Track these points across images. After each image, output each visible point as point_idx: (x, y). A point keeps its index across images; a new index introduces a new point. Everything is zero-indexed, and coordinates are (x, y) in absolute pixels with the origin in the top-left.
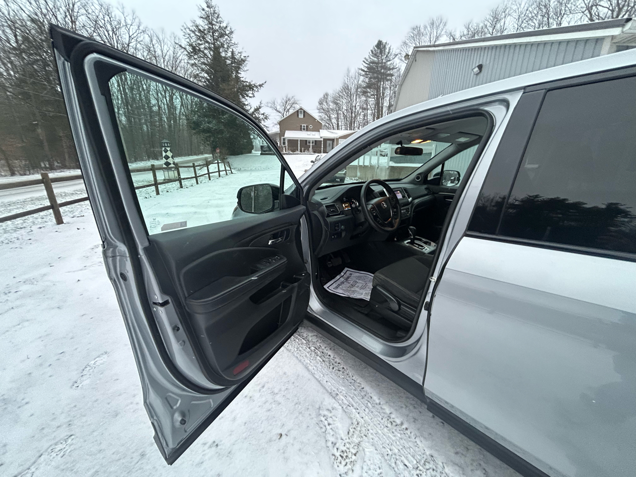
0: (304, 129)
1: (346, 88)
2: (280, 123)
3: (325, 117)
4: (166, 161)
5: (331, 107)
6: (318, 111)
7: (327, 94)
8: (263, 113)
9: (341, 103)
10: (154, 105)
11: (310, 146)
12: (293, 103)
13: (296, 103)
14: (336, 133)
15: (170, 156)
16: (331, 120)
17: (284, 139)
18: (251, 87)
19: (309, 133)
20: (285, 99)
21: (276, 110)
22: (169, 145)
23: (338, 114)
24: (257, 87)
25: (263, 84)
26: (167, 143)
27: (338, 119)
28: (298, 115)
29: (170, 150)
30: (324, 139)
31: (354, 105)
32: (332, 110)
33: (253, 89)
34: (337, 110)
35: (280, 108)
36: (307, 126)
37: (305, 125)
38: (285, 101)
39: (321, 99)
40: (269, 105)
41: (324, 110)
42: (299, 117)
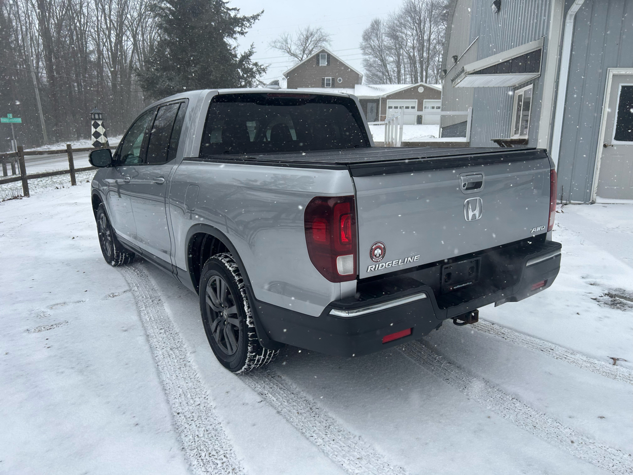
0: (328, 85)
1: (412, 11)
3: (375, 61)
4: (95, 140)
5: (385, 43)
6: (362, 52)
7: (377, 23)
8: (254, 62)
9: (404, 36)
10: (92, 52)
12: (320, 40)
13: (324, 40)
14: (382, 90)
15: (102, 134)
16: (385, 66)
18: (238, 21)
20: (305, 33)
21: (289, 52)
22: (101, 117)
23: (399, 55)
24: (248, 20)
25: (258, 15)
26: (99, 114)
27: (398, 64)
28: (318, 63)
29: (103, 125)
31: (426, 38)
32: (389, 49)
33: (243, 24)
34: (396, 48)
35: (296, 49)
36: (333, 80)
37: (331, 78)
38: (305, 36)
39: (367, 30)
40: (273, 45)
41: (373, 50)
42: (320, 65)
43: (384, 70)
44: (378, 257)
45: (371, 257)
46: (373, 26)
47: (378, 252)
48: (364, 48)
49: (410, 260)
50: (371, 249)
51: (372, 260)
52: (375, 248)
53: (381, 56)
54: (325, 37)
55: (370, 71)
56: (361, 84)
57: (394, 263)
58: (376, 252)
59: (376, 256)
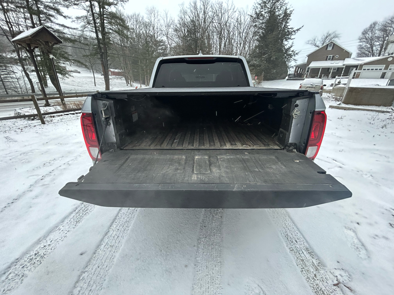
0: (329, 59)
2: (309, 56)
3: (366, 46)
5: (376, 35)
6: (359, 41)
7: (375, 24)
8: (292, 50)
11: (330, 72)
13: (337, 37)
14: (362, 60)
16: (372, 48)
17: (309, 68)
19: (333, 62)
21: (315, 45)
24: (295, 32)
28: (327, 48)
30: (346, 66)
32: (378, 38)
33: (291, 34)
34: (384, 37)
35: (319, 43)
36: (333, 56)
37: (332, 56)
38: (326, 36)
39: (366, 29)
40: (307, 42)
41: (366, 39)
42: (328, 50)
43: (370, 50)
46: (371, 26)
48: (360, 39)
53: (371, 42)
54: (337, 36)
55: (361, 51)
56: (350, 58)
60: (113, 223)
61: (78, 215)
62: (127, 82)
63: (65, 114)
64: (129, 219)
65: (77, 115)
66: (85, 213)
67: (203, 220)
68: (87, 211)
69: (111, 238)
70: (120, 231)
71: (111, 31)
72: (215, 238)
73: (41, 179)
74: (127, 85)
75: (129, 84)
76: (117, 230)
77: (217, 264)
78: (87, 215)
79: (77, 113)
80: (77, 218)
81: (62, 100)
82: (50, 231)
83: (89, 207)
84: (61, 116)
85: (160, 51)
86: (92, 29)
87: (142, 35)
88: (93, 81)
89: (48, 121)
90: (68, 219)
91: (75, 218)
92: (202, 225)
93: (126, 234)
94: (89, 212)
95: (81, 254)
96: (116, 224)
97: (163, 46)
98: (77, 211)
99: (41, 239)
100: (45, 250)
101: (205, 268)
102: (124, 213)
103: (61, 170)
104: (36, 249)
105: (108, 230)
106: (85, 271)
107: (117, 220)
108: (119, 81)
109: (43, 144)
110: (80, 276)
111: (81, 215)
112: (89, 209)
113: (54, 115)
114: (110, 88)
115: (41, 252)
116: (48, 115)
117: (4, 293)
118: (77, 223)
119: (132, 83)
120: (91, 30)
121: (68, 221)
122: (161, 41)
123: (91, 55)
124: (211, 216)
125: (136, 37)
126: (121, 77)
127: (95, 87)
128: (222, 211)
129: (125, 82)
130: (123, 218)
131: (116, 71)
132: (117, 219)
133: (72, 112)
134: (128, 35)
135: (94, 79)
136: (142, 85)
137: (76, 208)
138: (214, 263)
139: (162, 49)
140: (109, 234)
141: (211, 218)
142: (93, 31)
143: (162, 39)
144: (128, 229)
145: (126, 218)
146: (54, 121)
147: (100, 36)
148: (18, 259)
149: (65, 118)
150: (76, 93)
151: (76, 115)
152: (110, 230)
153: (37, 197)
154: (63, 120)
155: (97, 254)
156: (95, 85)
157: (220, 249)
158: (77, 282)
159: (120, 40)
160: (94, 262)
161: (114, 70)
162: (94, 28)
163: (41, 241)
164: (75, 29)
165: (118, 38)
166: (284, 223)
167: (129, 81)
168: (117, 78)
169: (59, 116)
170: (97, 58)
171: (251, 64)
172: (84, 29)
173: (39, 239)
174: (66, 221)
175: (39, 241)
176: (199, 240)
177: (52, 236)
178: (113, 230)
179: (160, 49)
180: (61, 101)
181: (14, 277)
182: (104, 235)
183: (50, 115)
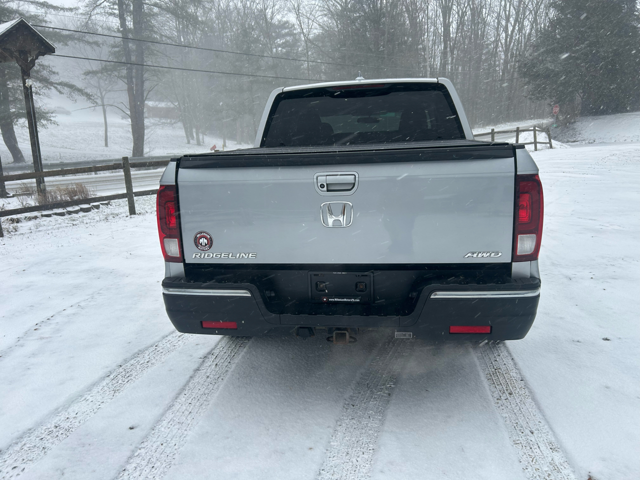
44: (204, 246)
45: (196, 245)
47: (203, 241)
49: (244, 255)
50: (195, 238)
51: (198, 247)
52: (200, 237)
57: (223, 255)
58: (201, 241)
59: (201, 244)
60: (179, 394)
61: (114, 382)
62: (189, 135)
63: (42, 216)
64: (210, 390)
65: (70, 216)
66: (126, 380)
67: (351, 396)
68: (130, 378)
69: (178, 414)
70: (194, 406)
71: (156, 10)
72: (371, 421)
73: (35, 330)
74: (189, 142)
75: (193, 138)
76: (187, 405)
77: (366, 451)
78: (130, 383)
79: (70, 213)
80: (114, 386)
81: (40, 182)
82: (72, 401)
83: (134, 372)
84: (34, 220)
85: (280, 49)
86: (113, 9)
87: (234, 14)
88: (102, 133)
89: (8, 231)
90: (98, 387)
91: (111, 386)
92: (347, 403)
93: (204, 410)
94: (134, 379)
95: (131, 428)
96: (186, 396)
97: (288, 38)
98: (112, 377)
99: (59, 410)
100: (69, 423)
101: (344, 455)
102: (198, 383)
103: (68, 316)
104: (55, 421)
105: (172, 403)
106: (140, 447)
107: (187, 391)
108: (168, 131)
109: (17, 273)
110: (133, 451)
111: (120, 382)
112: (134, 375)
113: (19, 216)
114: (146, 150)
115: (65, 425)
116: (7, 217)
117: (24, 463)
118: (115, 393)
119: (201, 137)
120: (110, 11)
121: (100, 390)
122: (285, 25)
123: (104, 70)
124: (369, 392)
125: (218, 19)
126: (173, 121)
127: (105, 148)
128: (392, 386)
129: (182, 133)
130: (198, 390)
131: (162, 105)
132: (187, 389)
133: (60, 210)
134: (197, 17)
135: (104, 129)
136: (227, 141)
137: (111, 373)
138: (362, 449)
139: (284, 45)
140: (174, 408)
141: (367, 395)
142: (114, 14)
143: (284, 19)
144: (208, 403)
145: (204, 389)
146: (21, 231)
147: (130, 24)
148: (30, 430)
149: (45, 223)
150: (62, 164)
151: (67, 216)
152: (175, 403)
153: (34, 355)
154: (41, 229)
155: (157, 431)
156: (106, 145)
157: (376, 435)
158: (130, 458)
159: (176, 28)
160: (154, 439)
161: (157, 103)
162: (116, 7)
163: (61, 412)
164: (71, 10)
165: (173, 23)
166: (518, 408)
167: (194, 130)
168: (163, 123)
169: (30, 219)
170: (118, 77)
171: (536, 72)
172: (93, 9)
173: (57, 409)
174: (95, 390)
175: (56, 412)
176: (338, 422)
177: (75, 408)
178: (181, 405)
179: (279, 46)
180: (35, 185)
181: (32, 448)
182: (166, 409)
183: (10, 217)
